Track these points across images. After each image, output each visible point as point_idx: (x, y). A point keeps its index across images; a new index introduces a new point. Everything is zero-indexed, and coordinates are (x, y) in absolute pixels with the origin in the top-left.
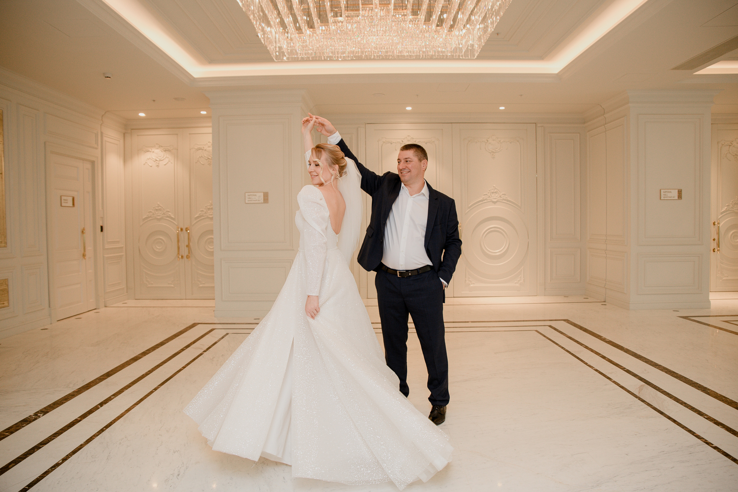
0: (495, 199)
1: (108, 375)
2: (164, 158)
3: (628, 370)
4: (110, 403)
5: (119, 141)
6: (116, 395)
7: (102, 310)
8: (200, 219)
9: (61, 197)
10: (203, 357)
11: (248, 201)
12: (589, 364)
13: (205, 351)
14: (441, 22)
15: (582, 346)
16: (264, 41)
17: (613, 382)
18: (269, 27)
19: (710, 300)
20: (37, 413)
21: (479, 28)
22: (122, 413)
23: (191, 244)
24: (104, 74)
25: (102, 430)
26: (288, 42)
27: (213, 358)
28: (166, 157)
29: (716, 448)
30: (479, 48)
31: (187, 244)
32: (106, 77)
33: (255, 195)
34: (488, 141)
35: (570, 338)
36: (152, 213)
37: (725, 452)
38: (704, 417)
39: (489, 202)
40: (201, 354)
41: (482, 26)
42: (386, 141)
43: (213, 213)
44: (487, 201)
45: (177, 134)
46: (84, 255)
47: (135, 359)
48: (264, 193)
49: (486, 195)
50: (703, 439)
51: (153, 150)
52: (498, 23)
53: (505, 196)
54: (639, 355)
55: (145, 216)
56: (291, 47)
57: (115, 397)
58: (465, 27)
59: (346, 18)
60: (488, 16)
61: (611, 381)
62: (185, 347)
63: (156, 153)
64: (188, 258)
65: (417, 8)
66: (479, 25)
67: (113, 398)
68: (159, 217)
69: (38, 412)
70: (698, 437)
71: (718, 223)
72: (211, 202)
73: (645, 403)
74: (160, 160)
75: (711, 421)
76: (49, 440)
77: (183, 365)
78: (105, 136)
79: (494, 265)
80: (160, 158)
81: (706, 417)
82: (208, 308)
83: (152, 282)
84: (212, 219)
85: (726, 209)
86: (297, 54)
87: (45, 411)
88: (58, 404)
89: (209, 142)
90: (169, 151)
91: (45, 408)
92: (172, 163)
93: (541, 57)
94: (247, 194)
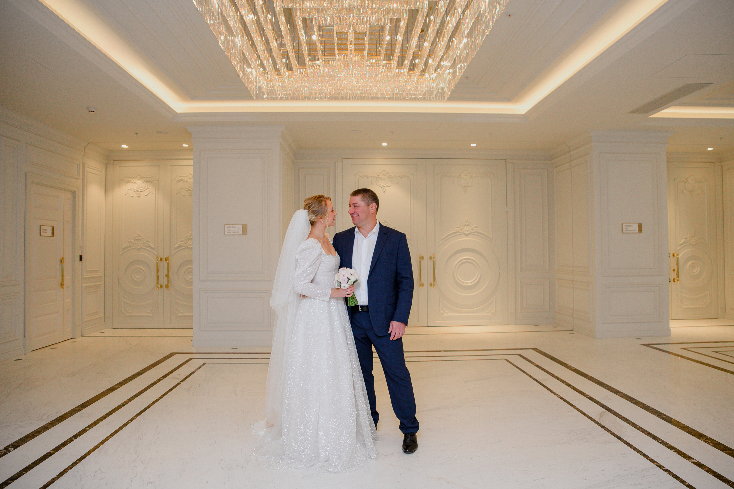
0: (467, 231)
1: (84, 406)
2: (146, 189)
3: (590, 397)
4: (85, 435)
5: (101, 172)
6: (90, 426)
7: (79, 339)
8: (180, 249)
9: (40, 226)
10: (180, 387)
11: (227, 233)
12: (554, 391)
13: (182, 381)
14: (412, 67)
15: (548, 374)
16: (245, 81)
17: (576, 409)
18: (250, 68)
19: (671, 328)
20: (7, 448)
21: (449, 72)
22: (97, 445)
23: (170, 274)
24: (88, 108)
25: (76, 463)
26: (268, 83)
27: (190, 388)
28: (147, 188)
29: (667, 471)
30: (449, 92)
31: (167, 274)
32: (90, 111)
33: (235, 227)
34: (460, 176)
35: (538, 366)
36: (132, 243)
37: (675, 475)
38: (659, 442)
39: (462, 234)
40: (178, 384)
41: (451, 71)
42: (362, 175)
43: (192, 243)
44: (460, 233)
45: (159, 166)
46: (62, 285)
47: (111, 390)
48: (243, 225)
49: (459, 227)
50: (656, 462)
51: (134, 181)
52: (466, 70)
53: (477, 228)
54: (602, 382)
55: (125, 246)
56: (270, 87)
57: (90, 429)
58: (436, 72)
59: (323, 62)
60: (456, 62)
61: (574, 408)
62: (162, 377)
63: (138, 184)
64: (167, 288)
65: (390, 53)
66: (449, 69)
67: (88, 430)
68: (139, 247)
69: (9, 446)
70: (652, 461)
71: (677, 255)
72: (191, 233)
73: (605, 429)
74: (141, 191)
75: (664, 445)
76: (19, 475)
77: (160, 395)
78: (86, 167)
79: (465, 295)
80: (141, 189)
81: (660, 441)
82: (186, 337)
83: (130, 312)
84: (191, 249)
85: (684, 241)
86: (276, 94)
87: (16, 445)
88: (30, 437)
89: (190, 174)
90: (150, 182)
91: (16, 442)
92: (153, 194)
93: (509, 99)
94: (226, 226)
